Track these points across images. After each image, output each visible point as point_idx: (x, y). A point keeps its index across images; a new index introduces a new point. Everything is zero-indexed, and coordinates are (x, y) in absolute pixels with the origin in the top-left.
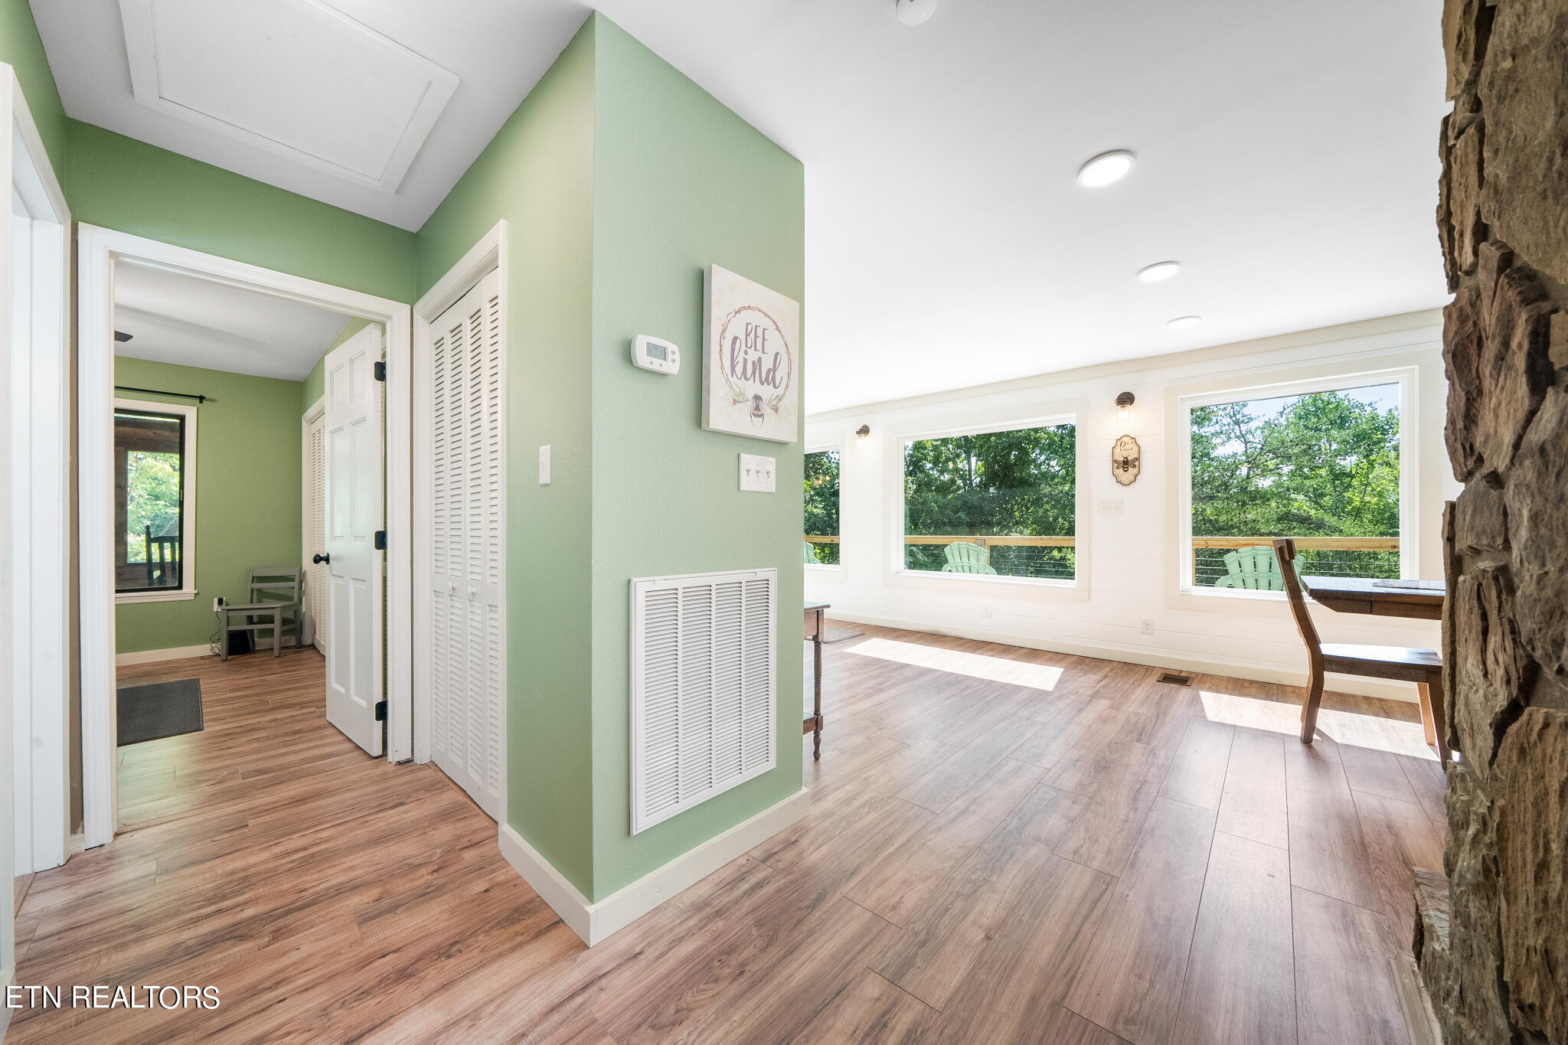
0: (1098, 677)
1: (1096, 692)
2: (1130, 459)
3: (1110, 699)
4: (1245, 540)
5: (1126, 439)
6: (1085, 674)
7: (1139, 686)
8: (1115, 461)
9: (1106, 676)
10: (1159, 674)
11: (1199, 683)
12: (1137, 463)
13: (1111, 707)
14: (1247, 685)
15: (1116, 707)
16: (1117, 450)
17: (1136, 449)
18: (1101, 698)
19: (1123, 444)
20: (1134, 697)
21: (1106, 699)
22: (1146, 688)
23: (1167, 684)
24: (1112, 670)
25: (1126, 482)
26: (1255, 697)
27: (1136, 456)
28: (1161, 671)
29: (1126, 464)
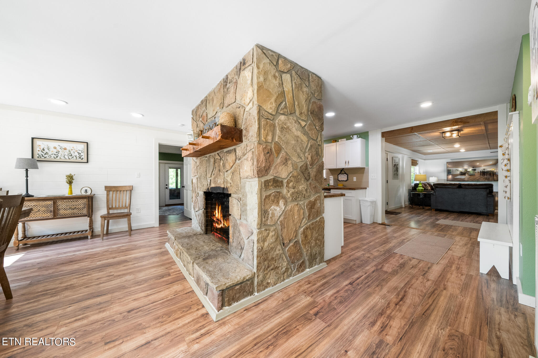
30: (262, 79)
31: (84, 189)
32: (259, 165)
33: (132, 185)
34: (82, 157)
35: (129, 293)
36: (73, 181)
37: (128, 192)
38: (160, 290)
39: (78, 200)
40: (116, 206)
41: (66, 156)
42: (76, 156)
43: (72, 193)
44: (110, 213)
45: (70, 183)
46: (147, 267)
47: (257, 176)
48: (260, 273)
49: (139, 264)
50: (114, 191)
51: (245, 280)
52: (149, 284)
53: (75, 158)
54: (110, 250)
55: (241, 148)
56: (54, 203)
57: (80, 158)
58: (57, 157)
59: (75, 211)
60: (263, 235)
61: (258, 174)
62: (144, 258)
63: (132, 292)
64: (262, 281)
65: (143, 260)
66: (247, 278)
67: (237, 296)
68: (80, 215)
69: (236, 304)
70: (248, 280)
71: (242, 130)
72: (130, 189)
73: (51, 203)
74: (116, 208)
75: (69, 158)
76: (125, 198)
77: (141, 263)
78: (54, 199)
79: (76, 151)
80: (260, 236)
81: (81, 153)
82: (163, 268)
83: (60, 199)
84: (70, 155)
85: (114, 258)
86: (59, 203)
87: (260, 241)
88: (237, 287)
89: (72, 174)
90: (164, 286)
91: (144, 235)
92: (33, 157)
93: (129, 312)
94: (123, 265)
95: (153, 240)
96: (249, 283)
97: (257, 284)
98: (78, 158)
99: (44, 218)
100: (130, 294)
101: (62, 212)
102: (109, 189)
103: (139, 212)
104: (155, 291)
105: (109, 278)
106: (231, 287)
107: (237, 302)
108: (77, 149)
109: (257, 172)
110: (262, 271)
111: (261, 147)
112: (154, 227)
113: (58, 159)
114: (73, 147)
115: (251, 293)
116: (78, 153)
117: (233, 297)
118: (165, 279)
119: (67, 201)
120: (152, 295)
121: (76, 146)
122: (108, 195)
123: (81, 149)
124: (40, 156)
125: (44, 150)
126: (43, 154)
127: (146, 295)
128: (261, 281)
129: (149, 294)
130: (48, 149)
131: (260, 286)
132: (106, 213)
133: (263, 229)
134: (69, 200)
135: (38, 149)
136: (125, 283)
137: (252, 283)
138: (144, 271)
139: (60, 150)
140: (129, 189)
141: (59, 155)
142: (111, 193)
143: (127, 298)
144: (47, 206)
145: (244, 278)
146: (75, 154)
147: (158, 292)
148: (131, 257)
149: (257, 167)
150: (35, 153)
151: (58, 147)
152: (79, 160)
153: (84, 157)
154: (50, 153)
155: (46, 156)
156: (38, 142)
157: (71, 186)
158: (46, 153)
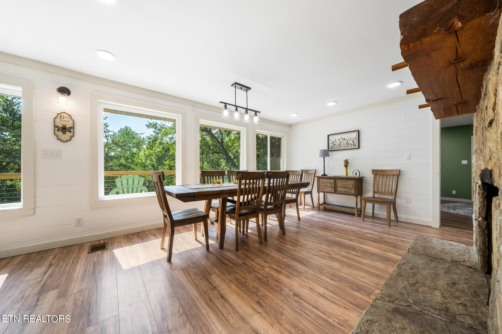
0: (43, 269)
1: (43, 286)
2: (67, 127)
3: (57, 288)
4: (125, 172)
5: (65, 115)
6: (31, 271)
7: (77, 262)
8: (55, 126)
9: (50, 265)
10: (88, 247)
11: (111, 245)
12: (72, 130)
13: (59, 297)
14: (132, 237)
15: (63, 295)
16: (58, 120)
17: (71, 122)
18: (49, 291)
19: (62, 117)
20: (76, 275)
21: (53, 289)
22: (83, 263)
23: (94, 253)
24: (55, 257)
25: (65, 140)
26: (138, 243)
27: (71, 126)
28: (89, 244)
29: (64, 129)
31: (355, 172)
33: (399, 169)
34: (355, 144)
35: (317, 279)
36: (348, 165)
37: (395, 177)
38: (337, 302)
39: (349, 181)
40: (382, 191)
41: (345, 145)
42: (351, 144)
43: (347, 175)
44: (375, 196)
45: (346, 166)
46: (364, 267)
49: (360, 258)
50: (380, 175)
52: (340, 286)
53: (350, 145)
54: (357, 232)
56: (335, 181)
57: (354, 145)
58: (340, 146)
59: (347, 190)
62: (372, 256)
63: (319, 280)
65: (369, 257)
68: (350, 193)
72: (398, 174)
73: (332, 181)
74: (381, 193)
75: (347, 146)
76: (391, 183)
77: (362, 259)
78: (335, 178)
79: (351, 139)
81: (355, 141)
82: (374, 280)
83: (338, 179)
84: (347, 143)
85: (350, 240)
86: (338, 182)
89: (348, 159)
90: (345, 302)
91: (404, 232)
92: (328, 149)
93: (295, 295)
94: (347, 251)
95: (408, 242)
98: (352, 145)
99: (330, 192)
100: (315, 280)
101: (339, 189)
102: (376, 172)
103: (409, 201)
104: (333, 298)
105: (325, 255)
108: (352, 137)
112: (430, 227)
113: (341, 148)
114: (349, 137)
116: (352, 141)
118: (358, 294)
119: (342, 180)
120: (325, 299)
121: (351, 136)
122: (375, 178)
123: (354, 137)
124: (331, 147)
125: (333, 142)
126: (333, 145)
127: (321, 294)
129: (324, 295)
130: (336, 141)
132: (372, 196)
134: (343, 180)
135: (331, 142)
136: (327, 268)
138: (353, 268)
139: (342, 141)
140: (395, 173)
141: (341, 144)
142: (378, 176)
143: (309, 282)
144: (331, 183)
146: (351, 143)
147: (332, 301)
148: (362, 248)
150: (330, 146)
151: (341, 139)
152: (353, 147)
153: (356, 143)
154: (336, 144)
155: (334, 146)
156: (331, 138)
157: (347, 169)
158: (335, 145)
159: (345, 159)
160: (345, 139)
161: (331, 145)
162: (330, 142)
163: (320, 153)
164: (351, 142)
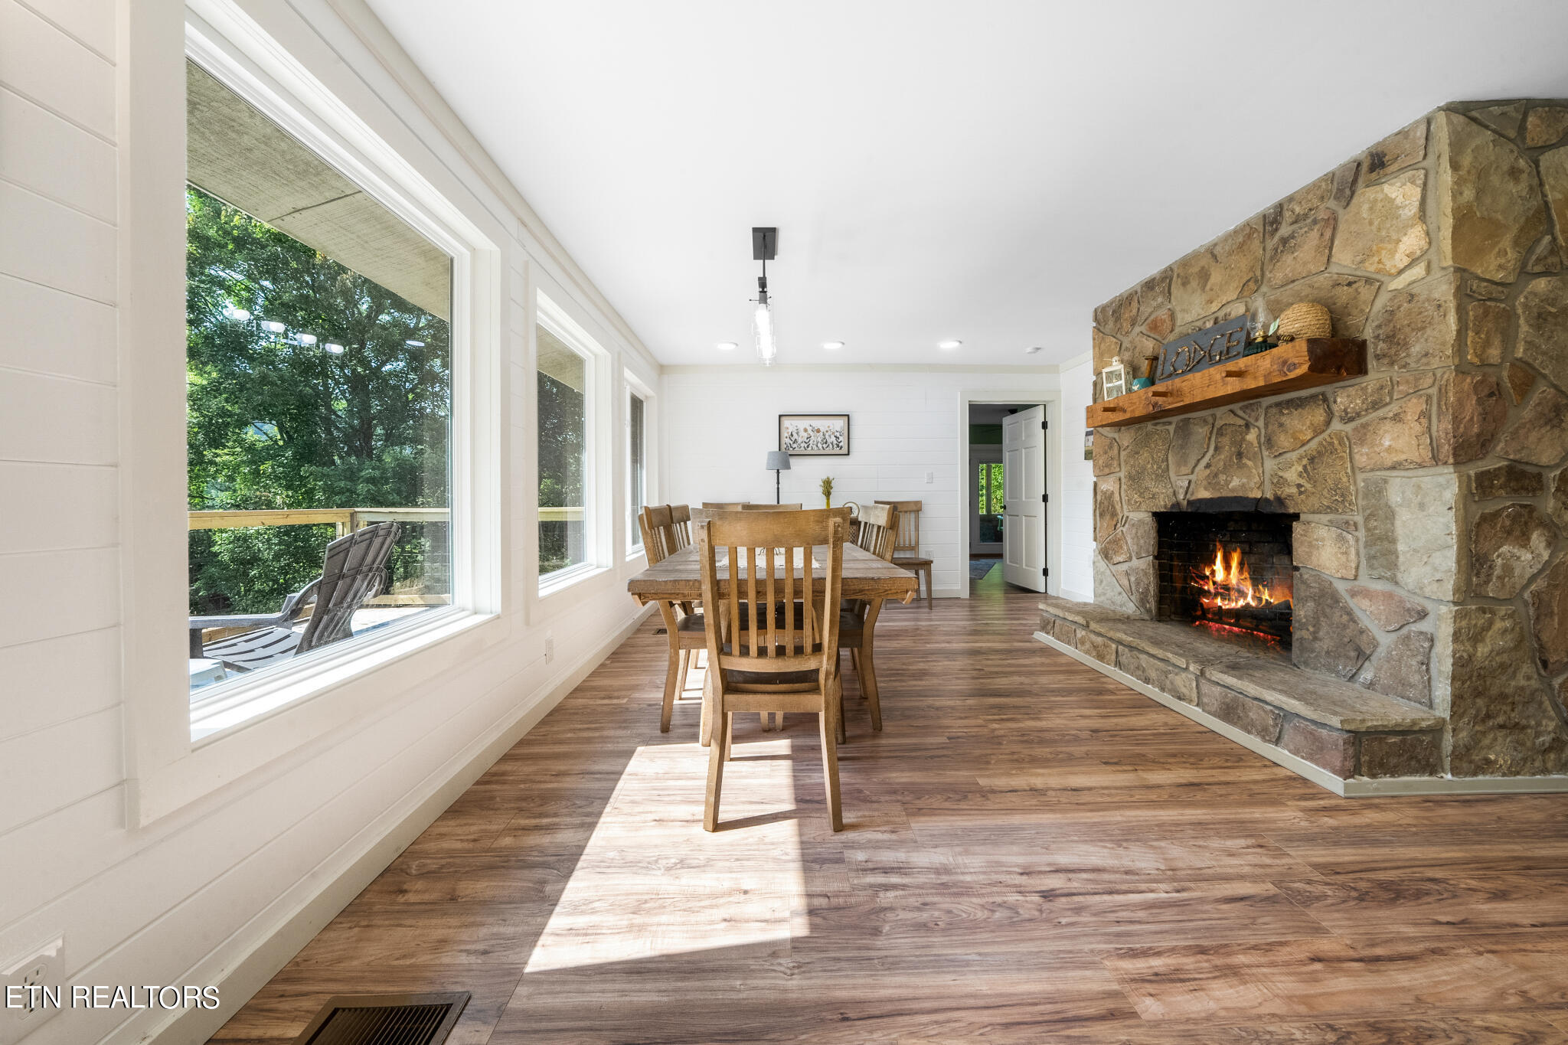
30: (1469, 194)
31: (848, 506)
32: (1461, 430)
34: (840, 444)
36: (831, 488)
41: (819, 445)
42: (832, 443)
45: (826, 490)
47: (1451, 460)
48: (1461, 724)
51: (1416, 728)
53: (831, 446)
55: (1364, 389)
57: (838, 446)
58: (807, 447)
60: (1474, 622)
61: (1455, 455)
64: (1468, 748)
66: (1424, 724)
67: (1393, 761)
69: (1388, 779)
70: (1422, 731)
71: (1365, 341)
72: (916, 509)
75: (823, 447)
79: (833, 433)
80: (1464, 623)
81: (840, 437)
84: (824, 441)
87: (1464, 637)
88: (1392, 740)
89: (830, 478)
92: (781, 449)
96: (1426, 739)
97: (1453, 752)
98: (835, 446)
106: (1376, 732)
107: (1393, 776)
108: (833, 428)
109: (1455, 449)
110: (1469, 721)
111: (1469, 380)
113: (808, 451)
114: (829, 427)
115: (1432, 769)
116: (835, 436)
117: (1382, 759)
121: (833, 424)
123: (839, 429)
124: (789, 446)
125: (792, 435)
126: (791, 442)
128: (1465, 746)
130: (797, 433)
131: (1461, 759)
133: (1474, 607)
137: (1436, 745)
139: (812, 434)
141: (811, 442)
145: (1414, 722)
146: (831, 440)
149: (1455, 437)
150: (783, 442)
151: (809, 429)
152: (837, 451)
153: (844, 444)
154: (799, 441)
155: (795, 446)
156: (786, 422)
157: (828, 499)
158: (795, 441)
159: (825, 478)
160: (818, 431)
161: (786, 440)
162: (785, 434)
163: (769, 459)
164: (833, 439)
